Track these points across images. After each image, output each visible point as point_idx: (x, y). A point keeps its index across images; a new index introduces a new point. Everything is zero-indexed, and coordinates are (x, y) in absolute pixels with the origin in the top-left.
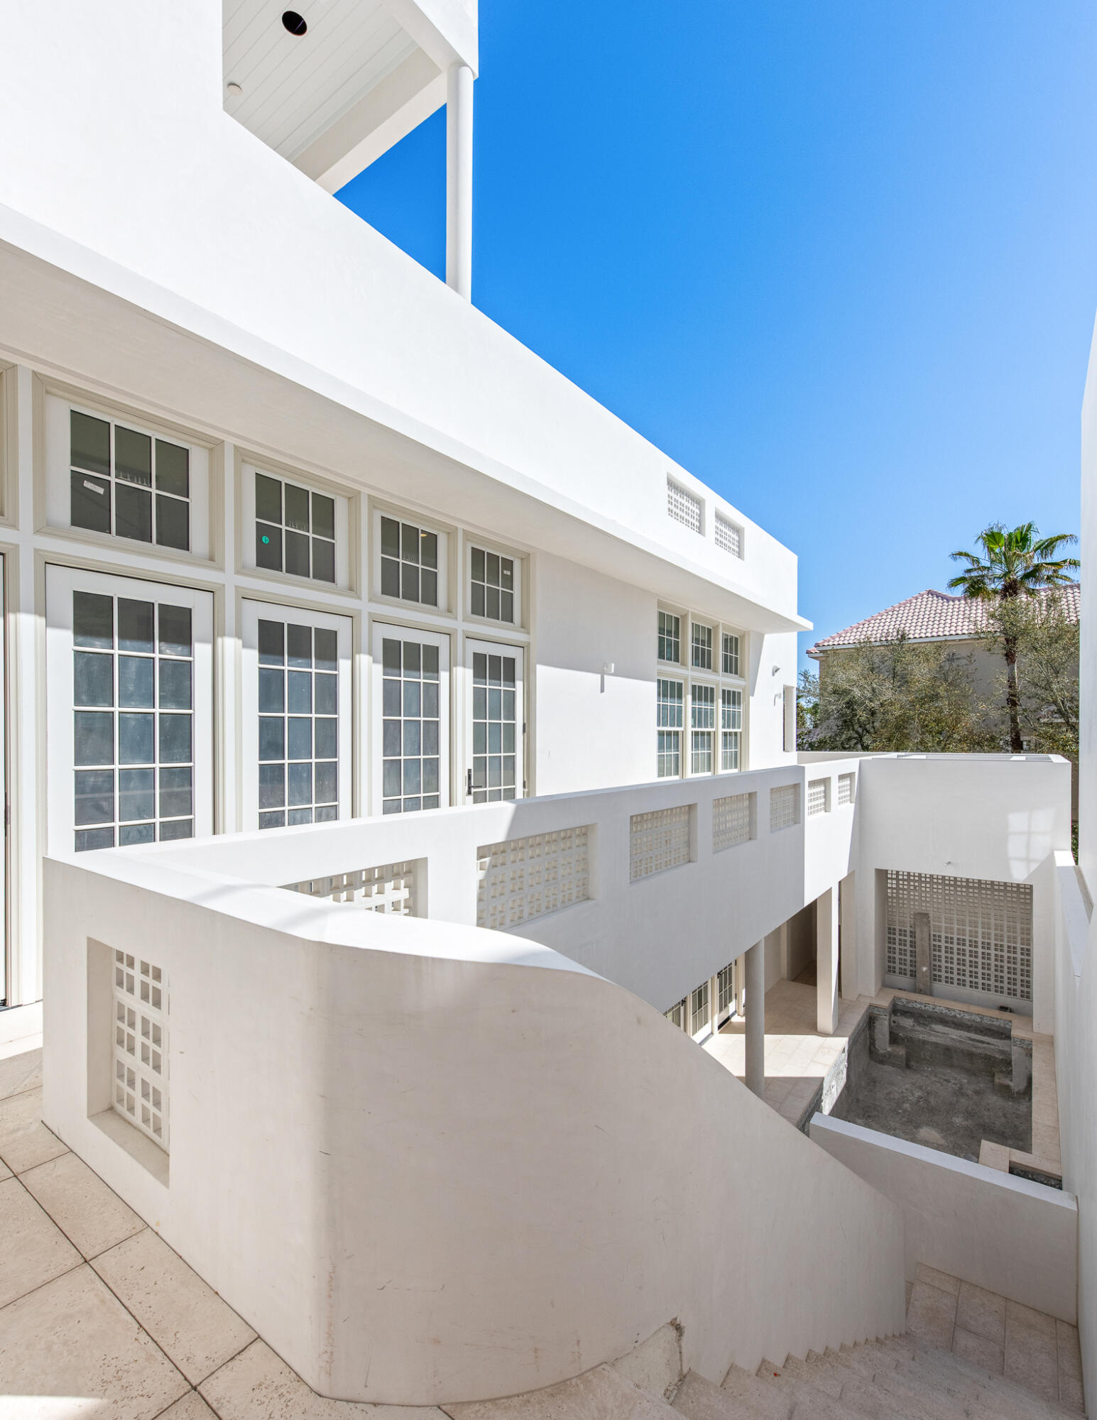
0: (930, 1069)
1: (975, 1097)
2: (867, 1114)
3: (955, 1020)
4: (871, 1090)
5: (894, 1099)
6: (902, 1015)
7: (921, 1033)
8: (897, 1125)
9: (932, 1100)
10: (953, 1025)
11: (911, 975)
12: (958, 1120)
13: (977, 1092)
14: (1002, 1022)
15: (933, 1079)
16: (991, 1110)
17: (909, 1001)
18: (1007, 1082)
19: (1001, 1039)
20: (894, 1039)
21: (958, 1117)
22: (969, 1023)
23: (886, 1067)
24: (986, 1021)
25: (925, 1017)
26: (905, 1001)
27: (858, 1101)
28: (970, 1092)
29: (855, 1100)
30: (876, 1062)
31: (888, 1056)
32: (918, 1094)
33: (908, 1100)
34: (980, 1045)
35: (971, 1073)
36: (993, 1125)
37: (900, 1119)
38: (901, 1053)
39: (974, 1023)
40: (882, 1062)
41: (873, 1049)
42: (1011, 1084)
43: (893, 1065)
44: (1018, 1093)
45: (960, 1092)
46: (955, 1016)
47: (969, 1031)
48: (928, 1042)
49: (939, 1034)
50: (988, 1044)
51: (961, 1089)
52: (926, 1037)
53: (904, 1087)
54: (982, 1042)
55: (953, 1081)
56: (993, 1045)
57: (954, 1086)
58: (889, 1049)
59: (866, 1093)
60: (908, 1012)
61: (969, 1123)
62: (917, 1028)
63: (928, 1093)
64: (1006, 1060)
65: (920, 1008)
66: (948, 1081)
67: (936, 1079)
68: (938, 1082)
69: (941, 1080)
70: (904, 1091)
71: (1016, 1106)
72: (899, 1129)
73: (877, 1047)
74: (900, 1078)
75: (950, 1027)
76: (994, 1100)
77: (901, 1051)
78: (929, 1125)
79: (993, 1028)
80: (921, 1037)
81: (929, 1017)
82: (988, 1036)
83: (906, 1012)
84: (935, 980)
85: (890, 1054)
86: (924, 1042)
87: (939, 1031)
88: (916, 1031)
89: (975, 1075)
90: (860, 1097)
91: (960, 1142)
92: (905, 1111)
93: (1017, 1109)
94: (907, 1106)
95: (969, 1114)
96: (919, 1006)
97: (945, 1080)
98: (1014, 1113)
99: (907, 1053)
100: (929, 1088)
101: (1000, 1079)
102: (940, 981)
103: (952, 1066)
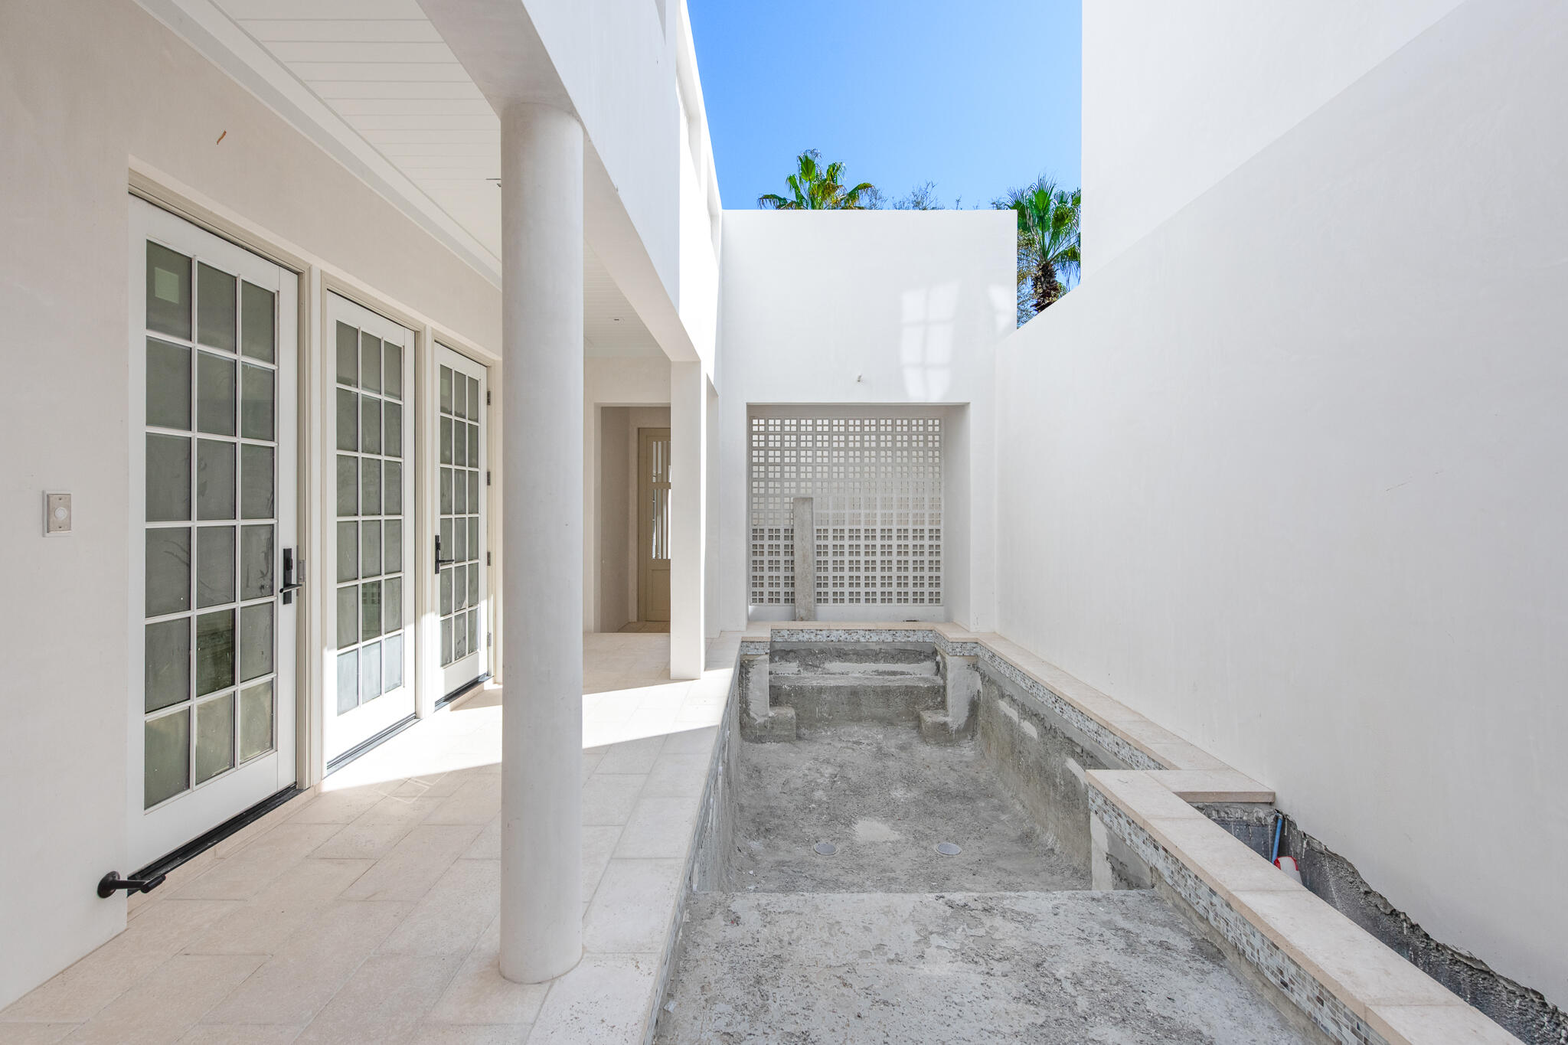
0: (829, 733)
1: (903, 755)
2: (762, 829)
3: (858, 648)
4: (758, 786)
5: (797, 789)
6: (782, 658)
7: (812, 679)
8: (819, 831)
9: (854, 777)
10: (855, 657)
11: (786, 601)
12: (899, 793)
13: (902, 748)
14: (920, 634)
15: (839, 745)
16: (931, 766)
17: (791, 632)
18: (940, 718)
19: (918, 661)
20: (776, 697)
21: (896, 789)
22: (877, 648)
23: (767, 745)
24: (901, 638)
25: (815, 654)
26: (786, 633)
27: (742, 808)
28: (893, 750)
29: (737, 808)
30: (751, 741)
31: (769, 726)
32: (828, 771)
33: (818, 784)
34: (892, 677)
35: (886, 722)
36: (946, 786)
37: (818, 819)
38: (789, 715)
39: (883, 647)
40: (760, 740)
41: (746, 719)
42: (948, 719)
43: (779, 739)
44: (958, 731)
45: (881, 754)
46: (858, 641)
47: (876, 661)
48: (827, 688)
49: (837, 676)
50: (902, 673)
51: (880, 749)
52: (823, 683)
53: (804, 767)
54: (894, 673)
55: (866, 742)
56: (908, 674)
57: (869, 748)
58: (771, 714)
59: (751, 792)
60: (791, 651)
61: (914, 794)
62: (805, 674)
63: (841, 766)
64: (934, 687)
65: (809, 642)
66: (859, 743)
67: (844, 745)
68: (848, 748)
69: (850, 744)
70: (806, 772)
71: (958, 751)
72: (823, 837)
73: (752, 714)
74: (793, 755)
75: (850, 661)
76: (926, 752)
77: (789, 712)
78: (865, 815)
79: (909, 647)
80: (814, 683)
81: (822, 652)
82: (902, 662)
83: (788, 652)
84: (819, 600)
85: (773, 721)
86: (821, 690)
87: (834, 671)
88: (805, 678)
89: (892, 724)
90: (744, 802)
91: (920, 828)
92: (820, 803)
93: (962, 756)
94: (819, 794)
95: (910, 781)
96: (807, 636)
97: (854, 743)
98: (961, 762)
99: (797, 715)
100: (838, 759)
101: (930, 718)
102: (826, 601)
103: (860, 720)
